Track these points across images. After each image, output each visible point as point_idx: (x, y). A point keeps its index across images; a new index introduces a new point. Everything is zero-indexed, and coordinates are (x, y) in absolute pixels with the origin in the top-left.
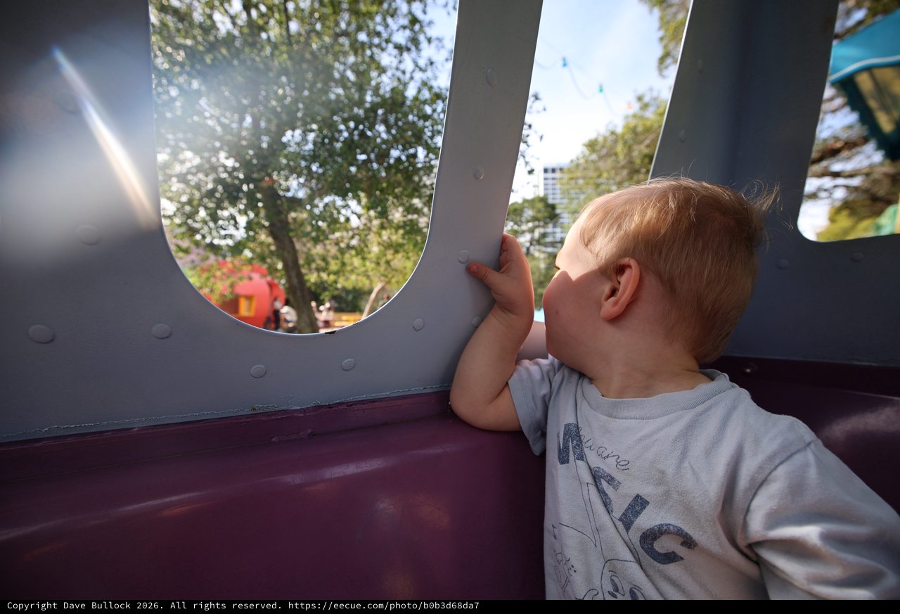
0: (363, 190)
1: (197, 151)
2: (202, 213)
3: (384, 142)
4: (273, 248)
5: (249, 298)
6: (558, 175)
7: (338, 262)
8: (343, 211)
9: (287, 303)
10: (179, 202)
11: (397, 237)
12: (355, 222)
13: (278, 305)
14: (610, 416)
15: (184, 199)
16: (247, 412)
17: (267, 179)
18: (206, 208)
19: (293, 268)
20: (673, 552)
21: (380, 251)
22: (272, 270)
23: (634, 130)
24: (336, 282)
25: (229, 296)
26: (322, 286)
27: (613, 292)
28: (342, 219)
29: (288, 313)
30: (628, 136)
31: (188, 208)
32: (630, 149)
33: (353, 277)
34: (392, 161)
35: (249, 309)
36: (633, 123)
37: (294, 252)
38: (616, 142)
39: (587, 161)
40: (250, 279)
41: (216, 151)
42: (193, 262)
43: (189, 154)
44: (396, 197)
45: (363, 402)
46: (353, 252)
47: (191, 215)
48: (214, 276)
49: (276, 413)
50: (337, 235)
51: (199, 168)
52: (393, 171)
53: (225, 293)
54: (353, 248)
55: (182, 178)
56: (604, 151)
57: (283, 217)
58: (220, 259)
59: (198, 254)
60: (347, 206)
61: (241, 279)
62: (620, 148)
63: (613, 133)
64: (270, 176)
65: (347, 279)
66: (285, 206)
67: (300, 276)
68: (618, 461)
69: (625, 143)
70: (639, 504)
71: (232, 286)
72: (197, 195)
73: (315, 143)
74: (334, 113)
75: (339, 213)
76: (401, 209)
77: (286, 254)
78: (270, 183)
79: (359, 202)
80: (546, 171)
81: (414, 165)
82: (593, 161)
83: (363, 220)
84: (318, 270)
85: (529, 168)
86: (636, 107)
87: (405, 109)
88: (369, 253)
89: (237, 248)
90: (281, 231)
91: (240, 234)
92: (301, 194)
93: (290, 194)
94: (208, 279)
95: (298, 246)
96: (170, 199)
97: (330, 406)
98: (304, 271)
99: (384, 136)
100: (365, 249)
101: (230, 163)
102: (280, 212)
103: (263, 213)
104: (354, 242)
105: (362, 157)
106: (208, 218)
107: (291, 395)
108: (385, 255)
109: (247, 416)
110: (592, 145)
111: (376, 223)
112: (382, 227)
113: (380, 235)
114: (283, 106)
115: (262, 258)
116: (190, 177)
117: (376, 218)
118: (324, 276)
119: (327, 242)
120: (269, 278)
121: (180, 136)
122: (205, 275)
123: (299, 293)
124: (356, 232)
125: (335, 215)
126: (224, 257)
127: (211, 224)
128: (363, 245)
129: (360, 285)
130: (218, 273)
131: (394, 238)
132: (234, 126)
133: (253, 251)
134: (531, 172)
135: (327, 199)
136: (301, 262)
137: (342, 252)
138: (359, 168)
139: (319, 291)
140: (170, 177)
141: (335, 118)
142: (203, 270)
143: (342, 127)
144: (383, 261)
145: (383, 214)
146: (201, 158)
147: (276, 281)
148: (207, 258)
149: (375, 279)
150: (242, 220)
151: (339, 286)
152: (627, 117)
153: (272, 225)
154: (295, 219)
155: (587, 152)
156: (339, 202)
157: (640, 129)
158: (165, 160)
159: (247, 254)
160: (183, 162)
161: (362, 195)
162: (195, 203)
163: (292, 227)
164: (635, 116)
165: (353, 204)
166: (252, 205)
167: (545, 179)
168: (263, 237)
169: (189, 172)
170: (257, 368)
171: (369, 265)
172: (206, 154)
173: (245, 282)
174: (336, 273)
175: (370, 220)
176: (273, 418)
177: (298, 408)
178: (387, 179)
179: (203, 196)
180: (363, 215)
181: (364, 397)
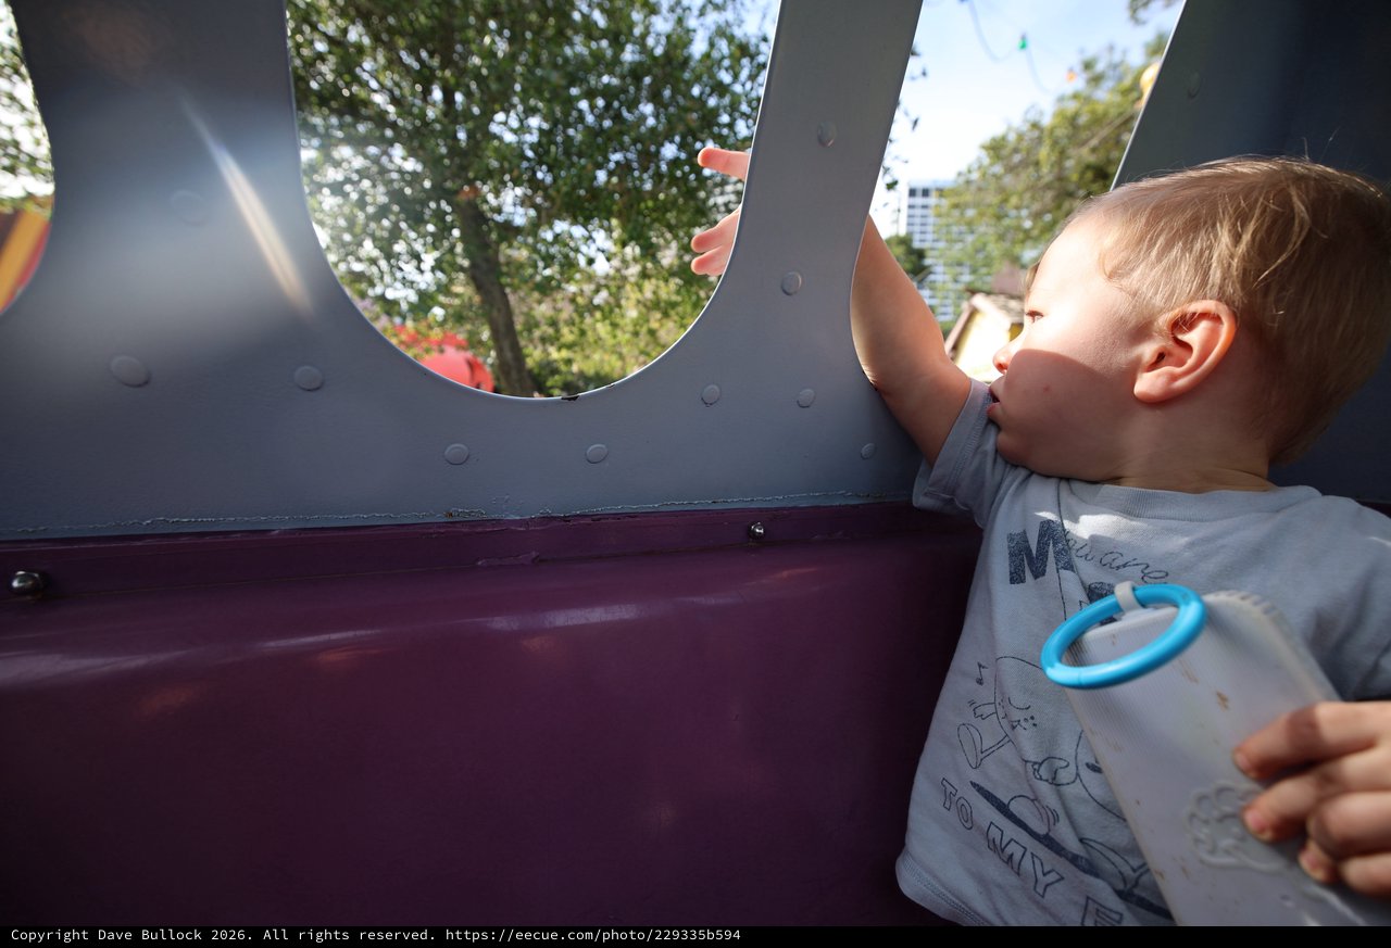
0: (616, 216)
1: (359, 143)
2: (369, 247)
3: (651, 132)
4: (476, 304)
6: (932, 200)
7: (575, 330)
8: (584, 248)
10: (335, 228)
12: (602, 267)
15: (342, 222)
17: (466, 190)
18: (375, 239)
19: (506, 336)
21: (641, 316)
22: (474, 342)
23: (1072, 121)
24: (569, 362)
26: (549, 367)
27: (1161, 357)
28: (582, 261)
30: (1061, 132)
31: (347, 237)
32: (1063, 155)
33: (597, 356)
34: (663, 165)
36: (1072, 106)
37: (508, 311)
38: (1039, 140)
39: (984, 176)
40: (441, 351)
41: (391, 143)
43: (345, 152)
44: (669, 227)
45: (616, 516)
46: (598, 315)
47: (353, 249)
50: (572, 288)
51: (362, 173)
52: (665, 180)
54: (598, 307)
56: (1017, 158)
57: (491, 252)
58: (398, 320)
60: (590, 240)
61: (427, 351)
62: (1044, 153)
63: (1035, 126)
64: (471, 186)
65: (587, 358)
67: (516, 350)
68: (1146, 571)
69: (1055, 143)
72: (361, 217)
73: (542, 133)
74: (571, 82)
75: (577, 250)
76: (674, 246)
77: (495, 313)
78: (471, 196)
79: (609, 230)
80: (912, 193)
82: (995, 176)
83: (616, 262)
84: (544, 340)
85: (889, 180)
86: (1080, 81)
87: (687, 76)
88: (623, 316)
89: (425, 301)
90: (488, 275)
91: (426, 280)
92: (520, 217)
93: (499, 218)
95: (512, 299)
98: (522, 343)
99: (651, 121)
100: (617, 311)
101: (411, 165)
102: (486, 245)
103: (459, 248)
104: (598, 300)
105: (616, 156)
106: (376, 253)
108: (648, 321)
109: (440, 525)
110: (996, 148)
111: (634, 270)
112: (644, 275)
113: (640, 289)
115: (460, 319)
116: (348, 188)
117: (635, 260)
118: (553, 351)
119: (559, 296)
120: (469, 354)
121: (334, 120)
123: (514, 375)
124: (604, 282)
125: (571, 255)
126: (403, 319)
127: (383, 263)
128: (613, 303)
129: (607, 369)
131: (662, 293)
132: (415, 101)
133: (445, 308)
134: (891, 186)
135: (561, 226)
136: (518, 327)
137: (581, 313)
138: (611, 173)
139: (544, 374)
140: (320, 186)
141: (574, 90)
143: (584, 105)
144: (644, 330)
145: (649, 251)
146: (366, 157)
147: (480, 360)
149: (630, 359)
150: (429, 259)
151: (575, 368)
152: (1061, 99)
153: (473, 266)
154: (509, 259)
155: (986, 161)
156: (578, 231)
157: (1083, 120)
158: (311, 160)
159: (438, 312)
160: (337, 164)
161: (614, 222)
162: (358, 230)
163: (505, 269)
164: (1075, 96)
165: (600, 236)
166: (444, 230)
167: (911, 207)
168: (461, 287)
169: (348, 180)
170: (455, 449)
171: (623, 337)
172: (373, 150)
173: (434, 355)
174: (570, 346)
175: (624, 262)
176: (480, 529)
177: (518, 518)
178: (653, 195)
179: (369, 218)
180: (615, 254)
181: (619, 508)
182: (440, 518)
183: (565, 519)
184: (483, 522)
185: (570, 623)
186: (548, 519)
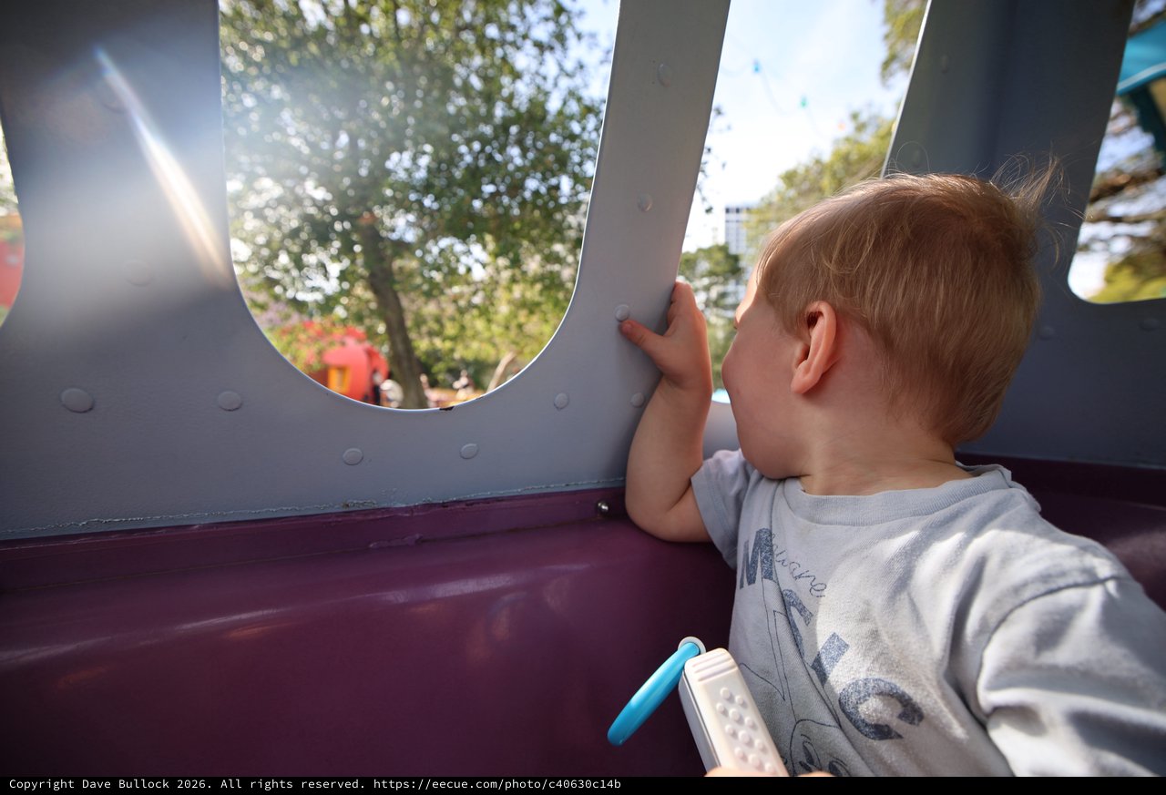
0: (490, 232)
1: (278, 178)
2: (284, 259)
3: (518, 169)
4: (373, 305)
5: (342, 369)
6: (743, 216)
7: (456, 325)
8: (464, 259)
9: (390, 376)
10: (255, 244)
11: (533, 293)
13: (378, 378)
14: (812, 519)
15: (261, 240)
16: (338, 509)
17: (366, 215)
18: (289, 253)
19: (398, 331)
21: (511, 312)
22: (371, 334)
23: (845, 159)
24: (452, 350)
25: (317, 366)
26: (435, 356)
27: (806, 354)
28: (462, 270)
29: (390, 388)
30: (838, 166)
31: (265, 252)
33: (475, 345)
34: (527, 195)
35: (341, 383)
36: (844, 148)
37: (400, 311)
38: (821, 173)
39: (783, 199)
40: (343, 344)
41: (302, 178)
42: (271, 321)
43: (266, 183)
44: (533, 241)
45: (486, 501)
46: (475, 312)
47: (270, 261)
48: (298, 341)
49: (374, 511)
50: (456, 289)
51: (280, 201)
52: (529, 207)
53: (311, 363)
54: (476, 306)
55: (259, 213)
56: (805, 186)
57: (386, 265)
58: (306, 318)
59: (277, 311)
60: (468, 252)
61: (331, 344)
62: (826, 181)
63: (818, 162)
64: (370, 211)
65: (467, 347)
66: (389, 252)
67: (407, 342)
68: (813, 584)
69: (834, 175)
71: (320, 353)
72: (277, 235)
73: (429, 170)
74: (453, 131)
75: (458, 261)
76: (538, 257)
77: (390, 314)
78: (370, 221)
79: (484, 247)
80: (728, 211)
81: (556, 199)
82: (790, 199)
83: (490, 270)
84: (431, 334)
85: (707, 207)
86: (849, 129)
87: (545, 126)
88: (496, 313)
89: (328, 304)
90: (384, 283)
91: (332, 286)
92: (410, 236)
93: (394, 236)
94: (289, 344)
95: (405, 302)
96: (244, 240)
97: (444, 505)
98: (413, 335)
99: (518, 161)
100: (491, 309)
101: (321, 194)
102: (381, 259)
103: (360, 261)
104: (477, 300)
105: (489, 189)
106: (291, 265)
107: (394, 489)
108: (516, 316)
109: (338, 515)
110: (790, 178)
111: (506, 275)
112: (513, 280)
113: (509, 289)
114: (389, 121)
115: (359, 318)
116: (268, 212)
117: (506, 268)
118: (438, 342)
119: (443, 298)
120: (367, 344)
121: (257, 158)
122: (286, 338)
123: (405, 364)
124: (480, 286)
125: (453, 264)
126: (311, 315)
127: (295, 273)
128: (487, 303)
129: (483, 355)
130: (303, 337)
131: (529, 295)
132: (325, 146)
133: (346, 308)
134: (709, 211)
135: (445, 242)
136: (409, 323)
137: (462, 311)
138: (485, 201)
139: (430, 362)
140: (243, 211)
141: (456, 138)
142: (284, 332)
143: (463, 149)
144: (513, 324)
145: (516, 263)
146: (284, 187)
147: (376, 348)
148: (287, 317)
149: (503, 348)
150: (335, 269)
151: (457, 355)
152: (836, 141)
153: (372, 275)
154: (401, 269)
155: (782, 185)
156: (459, 247)
157: (854, 157)
158: (237, 190)
159: (340, 312)
160: (259, 193)
161: (488, 238)
162: (275, 245)
163: (397, 278)
164: (847, 139)
165: (476, 249)
166: (347, 250)
167: (727, 221)
168: (360, 290)
169: (267, 206)
170: (352, 452)
171: (496, 329)
172: (289, 183)
173: (337, 348)
174: (454, 339)
175: (498, 271)
176: (371, 517)
177: (404, 506)
178: (521, 218)
179: (284, 237)
180: (489, 264)
181: (488, 494)
185: (447, 595)
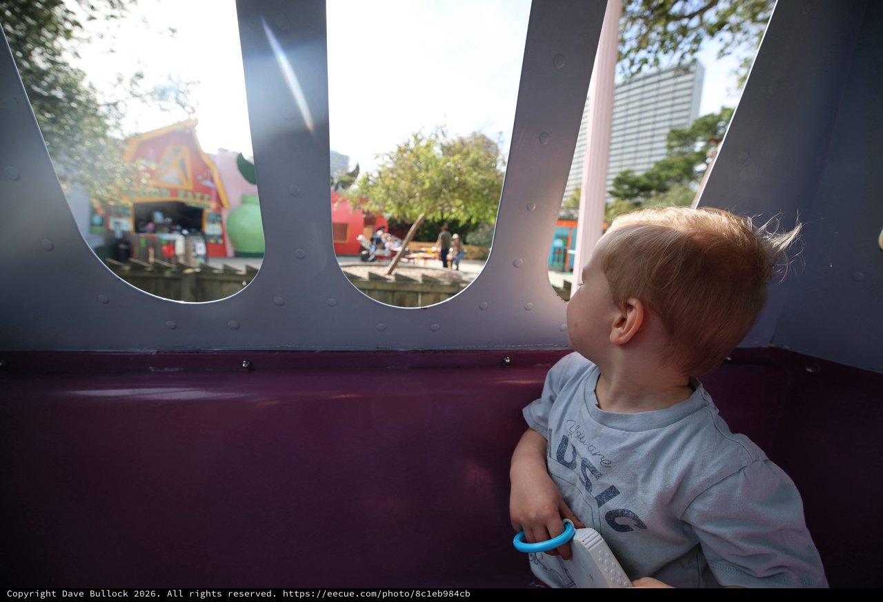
14: (602, 423)
20: (628, 526)
27: (623, 320)
68: (603, 459)
70: (612, 492)
170: (381, 325)
176: (389, 354)
177: (403, 350)
182: (374, 349)
183: (423, 352)
184: (390, 351)
186: (416, 351)
